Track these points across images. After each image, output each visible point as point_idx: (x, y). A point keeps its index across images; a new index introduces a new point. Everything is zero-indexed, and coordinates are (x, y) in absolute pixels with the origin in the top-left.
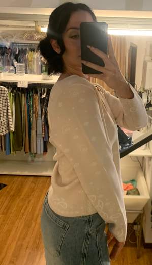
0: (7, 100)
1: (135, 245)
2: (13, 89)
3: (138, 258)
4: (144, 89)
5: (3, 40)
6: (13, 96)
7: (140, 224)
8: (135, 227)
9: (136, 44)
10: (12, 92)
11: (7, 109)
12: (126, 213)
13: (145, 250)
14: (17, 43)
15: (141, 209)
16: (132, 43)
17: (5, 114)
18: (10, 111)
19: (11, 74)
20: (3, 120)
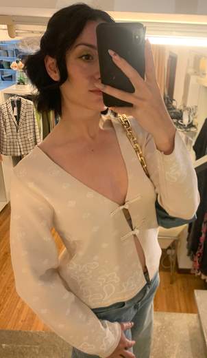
0: (34, 115)
1: (168, 270)
3: (172, 283)
4: (185, 106)
5: (28, 46)
7: (174, 249)
8: (169, 252)
9: (176, 53)
11: (34, 125)
12: (158, 239)
13: (178, 275)
15: (176, 235)
16: (170, 52)
17: (32, 131)
18: (37, 127)
20: (30, 137)
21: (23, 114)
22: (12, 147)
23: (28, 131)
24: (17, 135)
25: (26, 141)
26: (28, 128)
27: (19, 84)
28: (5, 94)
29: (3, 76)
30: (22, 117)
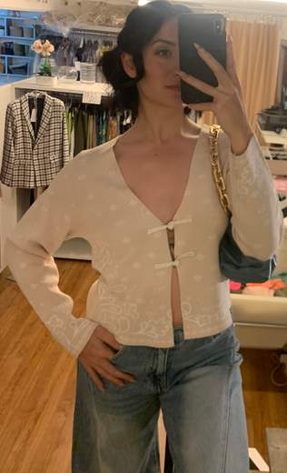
0: (63, 123)
2: (73, 106)
5: (58, 22)
6: (72, 118)
10: (70, 111)
11: (63, 139)
14: (81, 30)
17: (58, 148)
18: (66, 142)
19: (71, 80)
20: (54, 157)
21: (45, 120)
22: (21, 173)
23: (52, 149)
24: (32, 154)
25: (46, 164)
26: (52, 143)
27: (41, 74)
28: (16, 89)
29: (11, 67)
30: (44, 125)
